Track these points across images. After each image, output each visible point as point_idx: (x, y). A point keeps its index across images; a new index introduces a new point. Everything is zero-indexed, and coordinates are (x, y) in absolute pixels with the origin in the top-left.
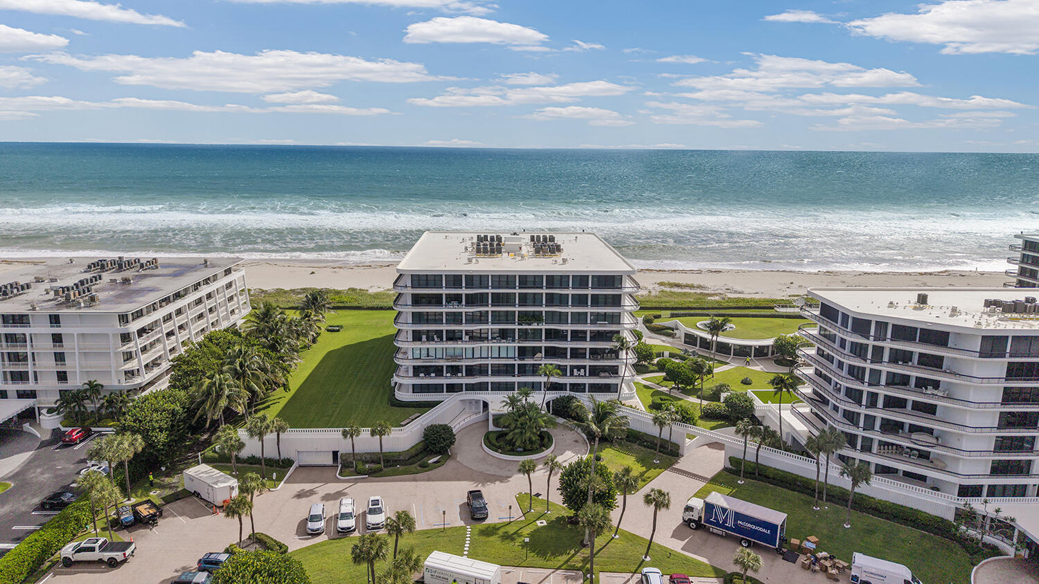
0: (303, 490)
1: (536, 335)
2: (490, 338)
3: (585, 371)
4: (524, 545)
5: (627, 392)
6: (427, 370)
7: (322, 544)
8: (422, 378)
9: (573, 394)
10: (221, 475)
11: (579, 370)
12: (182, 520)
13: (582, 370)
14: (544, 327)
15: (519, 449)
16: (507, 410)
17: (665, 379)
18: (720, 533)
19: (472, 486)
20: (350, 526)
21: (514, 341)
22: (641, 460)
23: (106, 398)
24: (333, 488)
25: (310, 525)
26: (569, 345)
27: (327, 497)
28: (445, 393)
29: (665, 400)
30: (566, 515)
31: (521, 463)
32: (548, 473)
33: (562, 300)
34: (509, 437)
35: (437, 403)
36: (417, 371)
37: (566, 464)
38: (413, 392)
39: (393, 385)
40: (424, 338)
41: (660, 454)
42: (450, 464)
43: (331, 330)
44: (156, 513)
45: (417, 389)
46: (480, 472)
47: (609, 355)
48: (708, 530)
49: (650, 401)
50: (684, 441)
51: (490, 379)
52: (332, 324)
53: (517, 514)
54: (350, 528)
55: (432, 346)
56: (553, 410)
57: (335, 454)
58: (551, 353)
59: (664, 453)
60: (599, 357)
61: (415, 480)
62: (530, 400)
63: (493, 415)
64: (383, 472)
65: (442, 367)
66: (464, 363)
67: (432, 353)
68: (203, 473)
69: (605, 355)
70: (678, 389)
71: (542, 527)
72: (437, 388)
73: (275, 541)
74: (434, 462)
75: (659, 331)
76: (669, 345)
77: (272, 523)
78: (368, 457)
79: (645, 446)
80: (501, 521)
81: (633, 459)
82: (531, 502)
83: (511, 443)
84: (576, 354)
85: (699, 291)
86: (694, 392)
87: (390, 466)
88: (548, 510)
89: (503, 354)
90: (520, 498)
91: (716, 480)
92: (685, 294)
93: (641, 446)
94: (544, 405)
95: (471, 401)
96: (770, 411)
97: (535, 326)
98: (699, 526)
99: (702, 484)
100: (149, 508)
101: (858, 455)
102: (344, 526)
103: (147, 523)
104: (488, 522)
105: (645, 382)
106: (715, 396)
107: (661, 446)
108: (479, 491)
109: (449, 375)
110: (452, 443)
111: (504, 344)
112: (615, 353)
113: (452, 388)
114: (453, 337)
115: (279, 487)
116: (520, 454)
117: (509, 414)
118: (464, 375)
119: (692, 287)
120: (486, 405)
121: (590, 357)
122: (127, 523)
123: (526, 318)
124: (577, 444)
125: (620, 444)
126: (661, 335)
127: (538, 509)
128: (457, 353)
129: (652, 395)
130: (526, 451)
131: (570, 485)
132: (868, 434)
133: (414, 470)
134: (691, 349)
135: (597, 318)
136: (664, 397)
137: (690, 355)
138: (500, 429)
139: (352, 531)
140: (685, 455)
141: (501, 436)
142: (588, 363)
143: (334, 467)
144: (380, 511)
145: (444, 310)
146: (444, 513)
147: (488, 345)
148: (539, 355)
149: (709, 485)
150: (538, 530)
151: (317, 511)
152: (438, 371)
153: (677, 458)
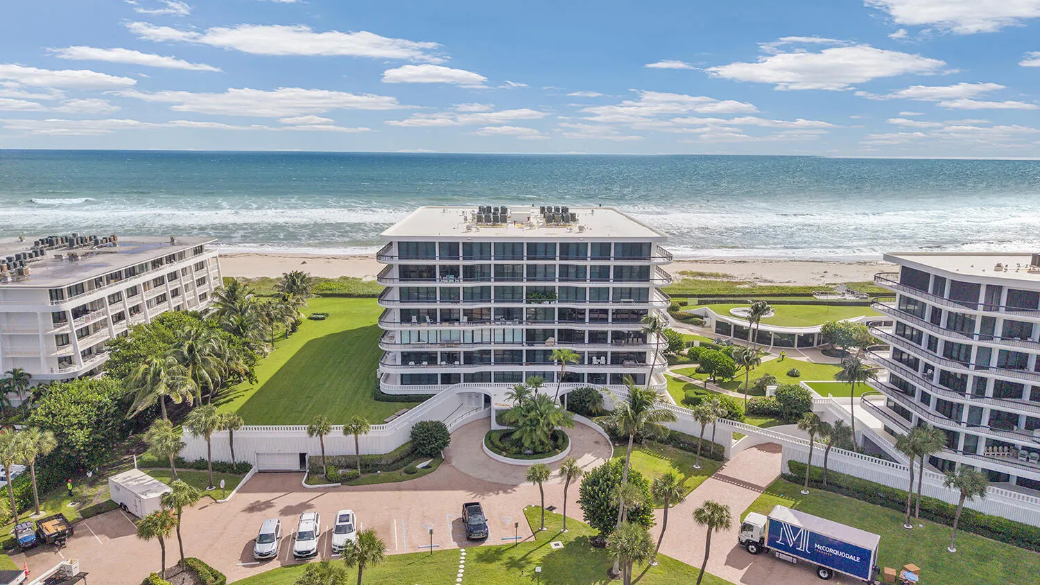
0: (258, 502)
1: (547, 315)
2: (493, 319)
3: (606, 360)
4: (536, 576)
5: (656, 384)
6: (418, 358)
7: (269, 574)
8: (412, 367)
9: (592, 386)
10: (154, 483)
11: (599, 358)
12: (99, 539)
13: (603, 358)
14: (556, 305)
15: (529, 452)
16: (512, 403)
17: (698, 371)
18: (790, 559)
19: (469, 497)
20: (309, 549)
21: (521, 323)
22: (680, 466)
23: (33, 390)
24: (295, 498)
25: (260, 548)
26: (587, 327)
27: (287, 511)
28: (439, 385)
29: (701, 394)
30: (588, 535)
31: (529, 469)
32: (565, 481)
33: (579, 273)
34: (516, 436)
35: (430, 396)
36: (406, 358)
37: (589, 469)
38: (402, 384)
39: (379, 377)
40: (414, 319)
41: (700, 457)
42: (443, 470)
43: (314, 318)
44: (64, 531)
45: (406, 379)
46: (479, 479)
47: (635, 340)
48: (773, 556)
49: (682, 395)
50: (730, 443)
51: (492, 368)
52: (316, 312)
53: (525, 533)
54: (309, 552)
55: (424, 328)
56: (568, 405)
57: (302, 456)
58: (567, 337)
59: (705, 457)
60: (623, 342)
61: (399, 489)
62: (541, 391)
63: (496, 411)
64: (359, 479)
65: (436, 353)
66: (461, 349)
67: (424, 337)
68: (132, 480)
69: (630, 340)
70: (715, 382)
71: (559, 551)
72: (431, 379)
73: (211, 570)
74: (424, 468)
75: (686, 319)
76: (698, 334)
77: (212, 545)
78: (343, 461)
79: (681, 448)
80: (504, 542)
81: (668, 463)
82: (543, 517)
83: (519, 443)
84: (596, 338)
85: (725, 280)
86: (733, 385)
87: (369, 472)
88: (565, 528)
89: (509, 338)
90: (529, 513)
91: (771, 489)
92: (711, 282)
93: (677, 448)
94: (558, 398)
95: (470, 395)
96: (831, 406)
97: (546, 305)
98: (760, 549)
99: (756, 495)
100: (59, 525)
101: (959, 459)
102: (302, 550)
103: (53, 544)
104: (488, 543)
105: (674, 375)
106: (760, 390)
107: (702, 449)
108: (478, 504)
109: (444, 363)
110: (446, 444)
111: (509, 326)
112: (641, 337)
113: (448, 379)
114: (448, 317)
115: (228, 499)
116: (528, 457)
117: (515, 409)
118: (462, 363)
119: (717, 276)
120: (488, 400)
121: (612, 342)
122: (26, 543)
123: (535, 295)
124: (597, 445)
125: (650, 446)
126: (688, 323)
127: (551, 527)
128: (454, 337)
129: (685, 389)
130: (536, 454)
131: (593, 497)
132: (972, 431)
133: (398, 477)
134: (724, 339)
135: (620, 295)
136: (699, 391)
137: (725, 345)
138: (505, 428)
139: (312, 555)
140: (732, 459)
141: (506, 435)
142: (609, 348)
143: (301, 472)
144: (349, 529)
145: (438, 285)
146: (431, 532)
147: (490, 327)
148: (551, 339)
149: (765, 496)
150: (552, 555)
151: (269, 529)
152: (431, 358)
153: (721, 463)
